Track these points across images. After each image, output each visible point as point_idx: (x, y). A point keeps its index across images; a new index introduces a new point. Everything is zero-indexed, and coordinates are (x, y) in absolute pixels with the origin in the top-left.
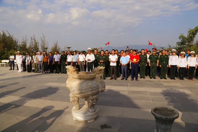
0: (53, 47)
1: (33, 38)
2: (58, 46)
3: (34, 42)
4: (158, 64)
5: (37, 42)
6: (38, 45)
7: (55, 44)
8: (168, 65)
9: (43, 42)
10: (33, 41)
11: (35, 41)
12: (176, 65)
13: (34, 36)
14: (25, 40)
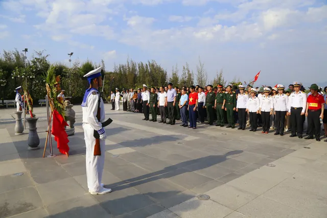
0: (215, 81)
1: (186, 68)
2: (222, 78)
3: (187, 74)
4: (223, 105)
5: (191, 72)
6: (193, 77)
7: (218, 75)
8: (234, 108)
9: (200, 73)
10: (187, 72)
11: (189, 71)
12: (245, 109)
13: (187, 65)
14: (175, 70)
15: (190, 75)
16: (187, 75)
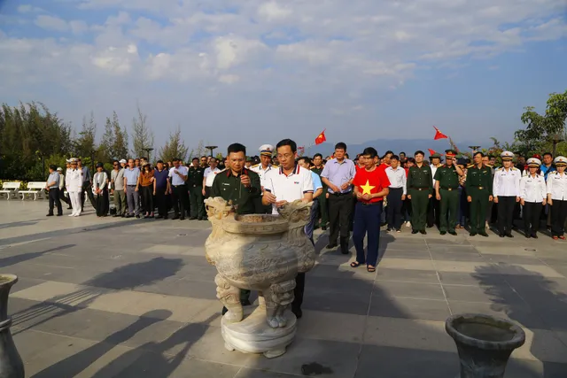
0: (167, 147)
1: (112, 121)
2: (180, 143)
3: (113, 133)
5: (122, 131)
6: (126, 139)
7: (171, 138)
8: (491, 196)
9: (140, 131)
10: (113, 129)
11: (118, 128)
12: (515, 197)
13: (115, 116)
14: (88, 126)
15: (120, 136)
16: (115, 136)
